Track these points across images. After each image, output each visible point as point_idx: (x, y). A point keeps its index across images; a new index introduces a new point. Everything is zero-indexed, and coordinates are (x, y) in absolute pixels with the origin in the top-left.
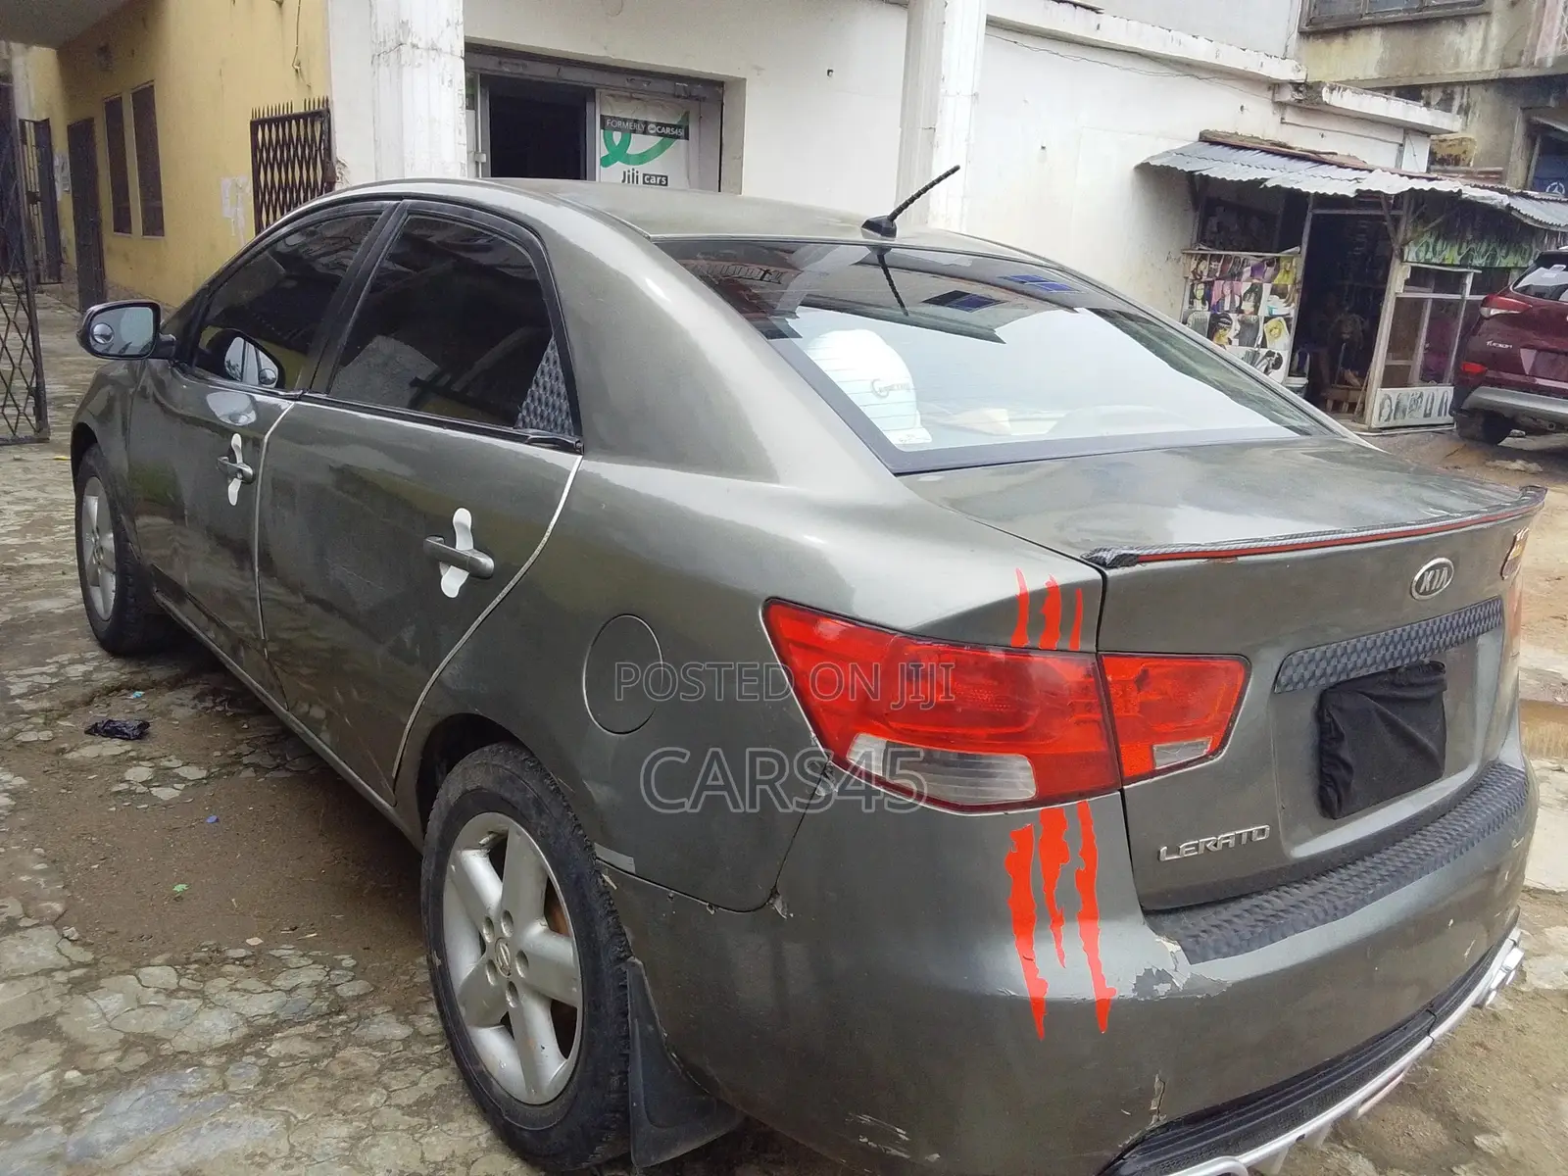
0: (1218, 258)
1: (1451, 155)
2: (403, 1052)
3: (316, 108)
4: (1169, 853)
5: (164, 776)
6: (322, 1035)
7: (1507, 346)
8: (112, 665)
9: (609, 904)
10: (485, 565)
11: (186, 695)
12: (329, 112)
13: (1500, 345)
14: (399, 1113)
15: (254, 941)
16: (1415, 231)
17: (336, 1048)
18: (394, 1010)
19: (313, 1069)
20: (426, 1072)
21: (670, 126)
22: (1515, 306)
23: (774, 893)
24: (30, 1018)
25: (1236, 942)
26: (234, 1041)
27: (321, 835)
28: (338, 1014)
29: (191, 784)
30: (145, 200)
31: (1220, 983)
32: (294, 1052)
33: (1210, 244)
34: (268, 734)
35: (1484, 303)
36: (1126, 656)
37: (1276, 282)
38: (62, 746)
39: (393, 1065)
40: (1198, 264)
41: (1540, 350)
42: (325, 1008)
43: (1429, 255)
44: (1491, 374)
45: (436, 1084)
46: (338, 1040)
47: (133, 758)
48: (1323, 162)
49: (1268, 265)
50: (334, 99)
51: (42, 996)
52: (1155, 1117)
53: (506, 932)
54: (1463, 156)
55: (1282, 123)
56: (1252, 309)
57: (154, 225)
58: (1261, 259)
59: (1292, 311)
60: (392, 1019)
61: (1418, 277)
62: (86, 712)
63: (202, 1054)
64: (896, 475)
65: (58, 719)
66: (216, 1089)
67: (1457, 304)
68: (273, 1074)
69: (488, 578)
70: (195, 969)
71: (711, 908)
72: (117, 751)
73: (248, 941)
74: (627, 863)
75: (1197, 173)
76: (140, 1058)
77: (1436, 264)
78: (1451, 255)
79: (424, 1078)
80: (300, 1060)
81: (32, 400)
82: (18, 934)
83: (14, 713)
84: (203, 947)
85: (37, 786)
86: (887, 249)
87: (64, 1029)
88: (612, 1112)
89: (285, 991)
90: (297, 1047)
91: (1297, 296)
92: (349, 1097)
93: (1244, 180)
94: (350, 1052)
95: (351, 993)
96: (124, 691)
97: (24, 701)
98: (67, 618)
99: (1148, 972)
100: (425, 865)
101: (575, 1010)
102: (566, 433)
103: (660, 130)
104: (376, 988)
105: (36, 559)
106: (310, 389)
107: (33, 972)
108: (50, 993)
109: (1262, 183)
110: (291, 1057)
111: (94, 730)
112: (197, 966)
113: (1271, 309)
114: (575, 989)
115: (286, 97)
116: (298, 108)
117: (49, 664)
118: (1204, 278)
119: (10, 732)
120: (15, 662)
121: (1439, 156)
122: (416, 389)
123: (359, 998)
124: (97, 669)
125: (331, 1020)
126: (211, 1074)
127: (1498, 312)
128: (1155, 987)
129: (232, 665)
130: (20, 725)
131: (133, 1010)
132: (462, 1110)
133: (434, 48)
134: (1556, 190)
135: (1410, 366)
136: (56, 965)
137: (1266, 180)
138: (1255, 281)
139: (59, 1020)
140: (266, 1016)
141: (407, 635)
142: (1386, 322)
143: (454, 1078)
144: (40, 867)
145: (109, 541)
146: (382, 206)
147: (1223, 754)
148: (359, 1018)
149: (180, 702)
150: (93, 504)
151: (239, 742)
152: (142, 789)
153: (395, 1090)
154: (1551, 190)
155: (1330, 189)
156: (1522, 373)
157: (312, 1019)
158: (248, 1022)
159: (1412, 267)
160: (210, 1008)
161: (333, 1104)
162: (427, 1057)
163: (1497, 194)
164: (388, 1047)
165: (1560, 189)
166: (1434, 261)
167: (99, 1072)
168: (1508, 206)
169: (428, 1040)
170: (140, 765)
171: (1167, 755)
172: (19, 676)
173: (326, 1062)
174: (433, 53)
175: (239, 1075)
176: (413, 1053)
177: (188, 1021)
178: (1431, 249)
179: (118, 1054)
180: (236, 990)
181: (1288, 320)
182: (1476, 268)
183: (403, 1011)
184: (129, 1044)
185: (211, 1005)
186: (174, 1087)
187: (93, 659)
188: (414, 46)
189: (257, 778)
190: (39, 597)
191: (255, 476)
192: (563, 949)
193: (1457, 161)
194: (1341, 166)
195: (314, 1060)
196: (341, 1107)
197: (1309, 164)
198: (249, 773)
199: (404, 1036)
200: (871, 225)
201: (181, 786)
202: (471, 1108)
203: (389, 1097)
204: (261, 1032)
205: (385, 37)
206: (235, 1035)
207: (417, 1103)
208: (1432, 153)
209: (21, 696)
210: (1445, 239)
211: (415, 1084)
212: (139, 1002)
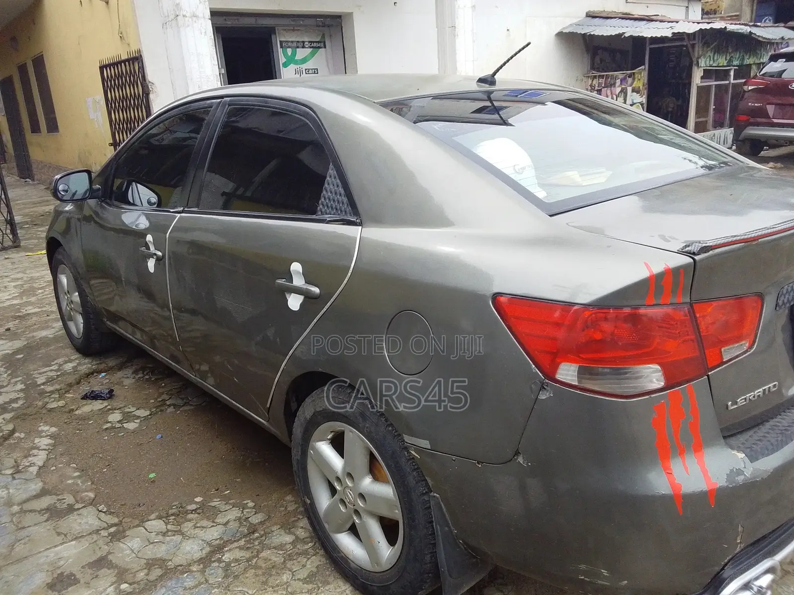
0: (602, 77)
1: (712, 9)
2: (293, 550)
3: (134, 55)
4: (732, 405)
5: (128, 417)
6: (248, 546)
7: (759, 105)
8: (87, 361)
9: (413, 465)
10: (314, 292)
11: (128, 372)
12: (141, 55)
13: (756, 105)
14: (301, 583)
15: (198, 499)
16: (703, 50)
17: (258, 552)
18: (282, 527)
19: (249, 565)
20: (308, 559)
21: (316, 42)
22: (761, 84)
23: (517, 453)
24: (94, 558)
25: (770, 447)
26: (204, 556)
27: (217, 437)
28: (253, 533)
29: (142, 419)
30: (46, 114)
31: (766, 471)
32: (238, 557)
33: (598, 70)
34: (176, 387)
35: (745, 84)
36: (704, 302)
37: (634, 86)
38: (72, 408)
39: (290, 557)
40: (592, 81)
41: (776, 104)
42: (246, 531)
43: (711, 62)
44: (752, 120)
45: (315, 564)
46: (258, 547)
47: (110, 409)
48: (652, 20)
49: (629, 77)
50: (143, 49)
51: (98, 545)
52: (739, 545)
53: (350, 484)
54: (718, 9)
55: (627, 3)
56: (623, 101)
57: (53, 127)
58: (625, 75)
59: (644, 99)
60: (283, 532)
61: (707, 74)
62: (79, 388)
63: (190, 565)
64: (551, 216)
65: (65, 394)
66: (202, 583)
67: (727, 86)
68: (229, 571)
69: (316, 299)
70: (173, 519)
71: (479, 464)
72: (102, 406)
73: (195, 499)
74: (425, 444)
75: (588, 34)
76: (157, 572)
77: (715, 67)
78: (722, 61)
79: (309, 563)
80: (241, 561)
81: (8, 226)
82: (75, 513)
83: (42, 393)
84: (173, 506)
85: (63, 431)
86: (492, 92)
87: (113, 562)
88: (427, 573)
89: (223, 525)
90: (238, 554)
91: (646, 92)
92: (273, 577)
93: (613, 34)
94: (265, 554)
95: (257, 521)
96: (95, 374)
97: (45, 387)
98: (56, 339)
99: (732, 471)
100: (294, 452)
101: (398, 522)
102: (348, 215)
103: (311, 45)
104: (269, 517)
105: (31, 310)
106: (187, 206)
107: (89, 532)
108: (101, 542)
109: (622, 35)
110: (236, 560)
111: (85, 397)
112: (174, 517)
113: (632, 100)
114: (397, 511)
115: (118, 51)
116: (124, 57)
117: (53, 365)
118: (596, 88)
119: (43, 404)
120: (35, 366)
121: (706, 10)
122: (224, 196)
123: (262, 523)
124: (79, 364)
125: (251, 537)
126: (198, 575)
127: (753, 87)
128: (736, 478)
129: (152, 352)
130: (47, 400)
131: (147, 546)
132: (332, 577)
133: (195, 16)
134: (767, 21)
135: (707, 121)
136: (100, 527)
137: (624, 33)
138: (623, 86)
139: (110, 557)
140: (217, 540)
141: (270, 332)
142: (693, 98)
143: (323, 560)
144: (77, 474)
145: (76, 297)
146: (212, 103)
147: (754, 348)
148: (265, 534)
149: (127, 376)
150: (64, 279)
151: (163, 394)
152: (118, 425)
153: (295, 571)
154: (765, 21)
155: (658, 34)
156: (769, 118)
157: (241, 538)
158: (209, 544)
159: (704, 69)
160: (187, 539)
161: (265, 583)
162: (306, 550)
163: (744, 26)
164: (284, 548)
165: (770, 20)
166: (714, 65)
167: (138, 583)
168: (750, 32)
169: (304, 541)
170: (115, 413)
171: (728, 353)
172: (40, 374)
173: (255, 560)
174: (194, 19)
175: (212, 574)
176: (299, 549)
177: (177, 548)
178: (712, 59)
179: (146, 571)
180: (197, 527)
181: (642, 105)
182: (734, 66)
183: (288, 527)
184: (151, 564)
185: (187, 538)
186: (179, 585)
187: (76, 359)
188: (184, 16)
189: (176, 411)
190: (37, 330)
191: (164, 256)
192: (387, 490)
193: (715, 12)
194: (661, 21)
195: (248, 560)
196: (270, 584)
197: (645, 22)
198: (171, 409)
199: (291, 540)
200: (481, 80)
201: (138, 421)
202: (337, 575)
203: (293, 575)
204: (218, 549)
205: (168, 14)
206: (204, 552)
207: (308, 576)
208: (703, 10)
209: (43, 384)
210: (719, 53)
211: (304, 566)
212: (149, 541)
